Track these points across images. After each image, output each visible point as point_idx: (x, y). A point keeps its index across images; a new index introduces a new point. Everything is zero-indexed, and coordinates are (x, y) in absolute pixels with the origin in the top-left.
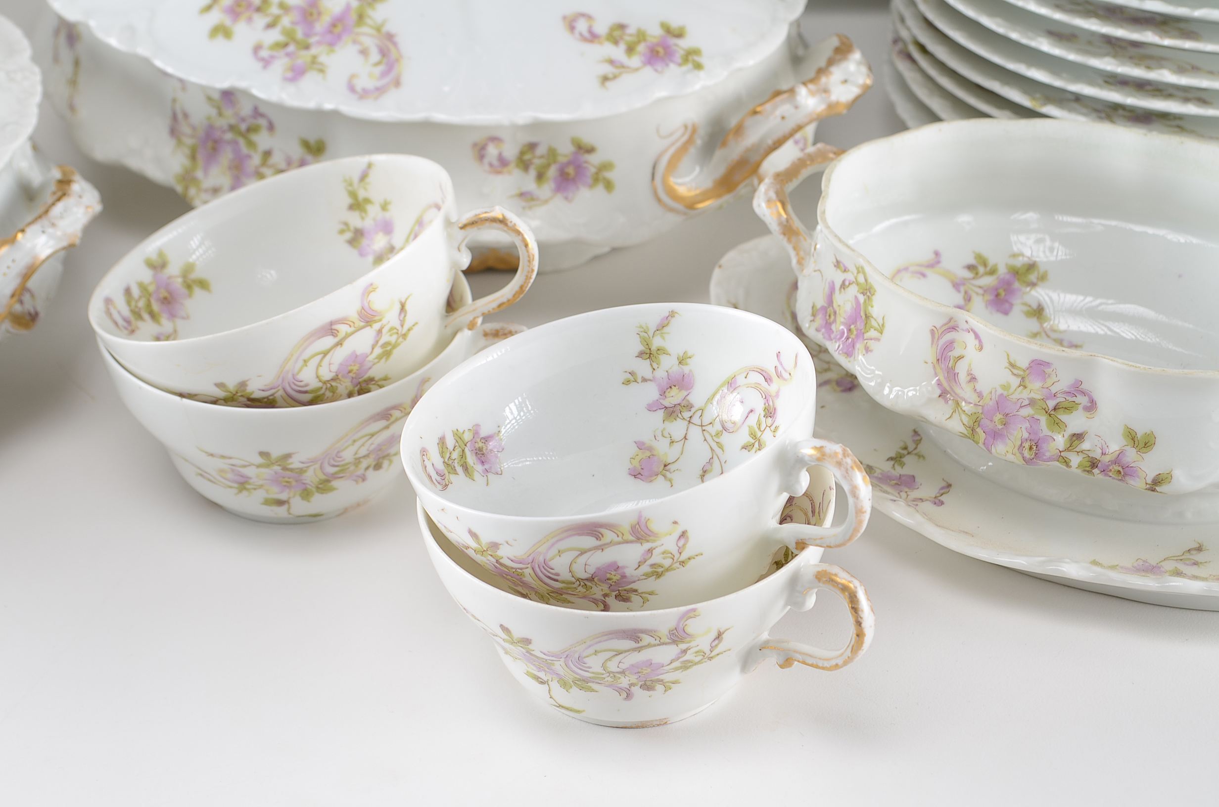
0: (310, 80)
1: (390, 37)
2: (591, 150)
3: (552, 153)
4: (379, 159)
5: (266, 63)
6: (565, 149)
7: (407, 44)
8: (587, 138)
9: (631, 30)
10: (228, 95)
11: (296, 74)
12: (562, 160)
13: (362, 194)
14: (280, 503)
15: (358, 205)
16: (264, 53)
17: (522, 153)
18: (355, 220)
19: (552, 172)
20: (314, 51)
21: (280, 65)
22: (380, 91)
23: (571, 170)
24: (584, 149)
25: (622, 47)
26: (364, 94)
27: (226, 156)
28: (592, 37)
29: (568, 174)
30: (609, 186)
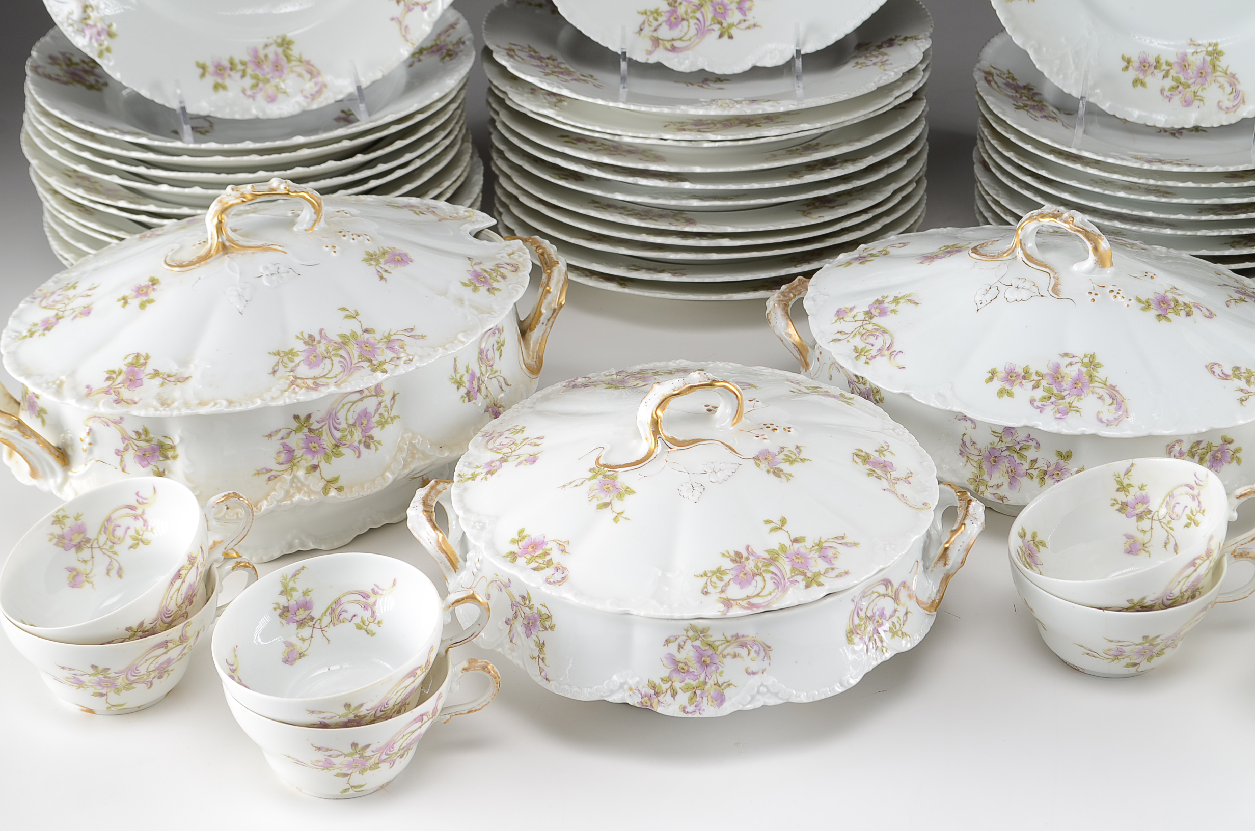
0: (1072, 416)
1: (1113, 387)
2: (1231, 442)
3: (1210, 445)
4: (1136, 461)
5: (1041, 409)
6: (1217, 442)
7: (1125, 390)
8: (1230, 436)
9: (1243, 370)
10: (1009, 430)
11: (1063, 413)
12: (1214, 449)
13: (1125, 482)
14: (1135, 665)
15: (1123, 488)
16: (1037, 404)
17: (1192, 447)
18: (1121, 497)
19: (1208, 457)
20: (1068, 400)
21: (1049, 410)
22: (1118, 420)
23: (1219, 455)
24: (1227, 441)
25: (1244, 381)
26: (1108, 424)
27: (1004, 466)
28: (1226, 377)
29: (1217, 457)
30: (1239, 461)
